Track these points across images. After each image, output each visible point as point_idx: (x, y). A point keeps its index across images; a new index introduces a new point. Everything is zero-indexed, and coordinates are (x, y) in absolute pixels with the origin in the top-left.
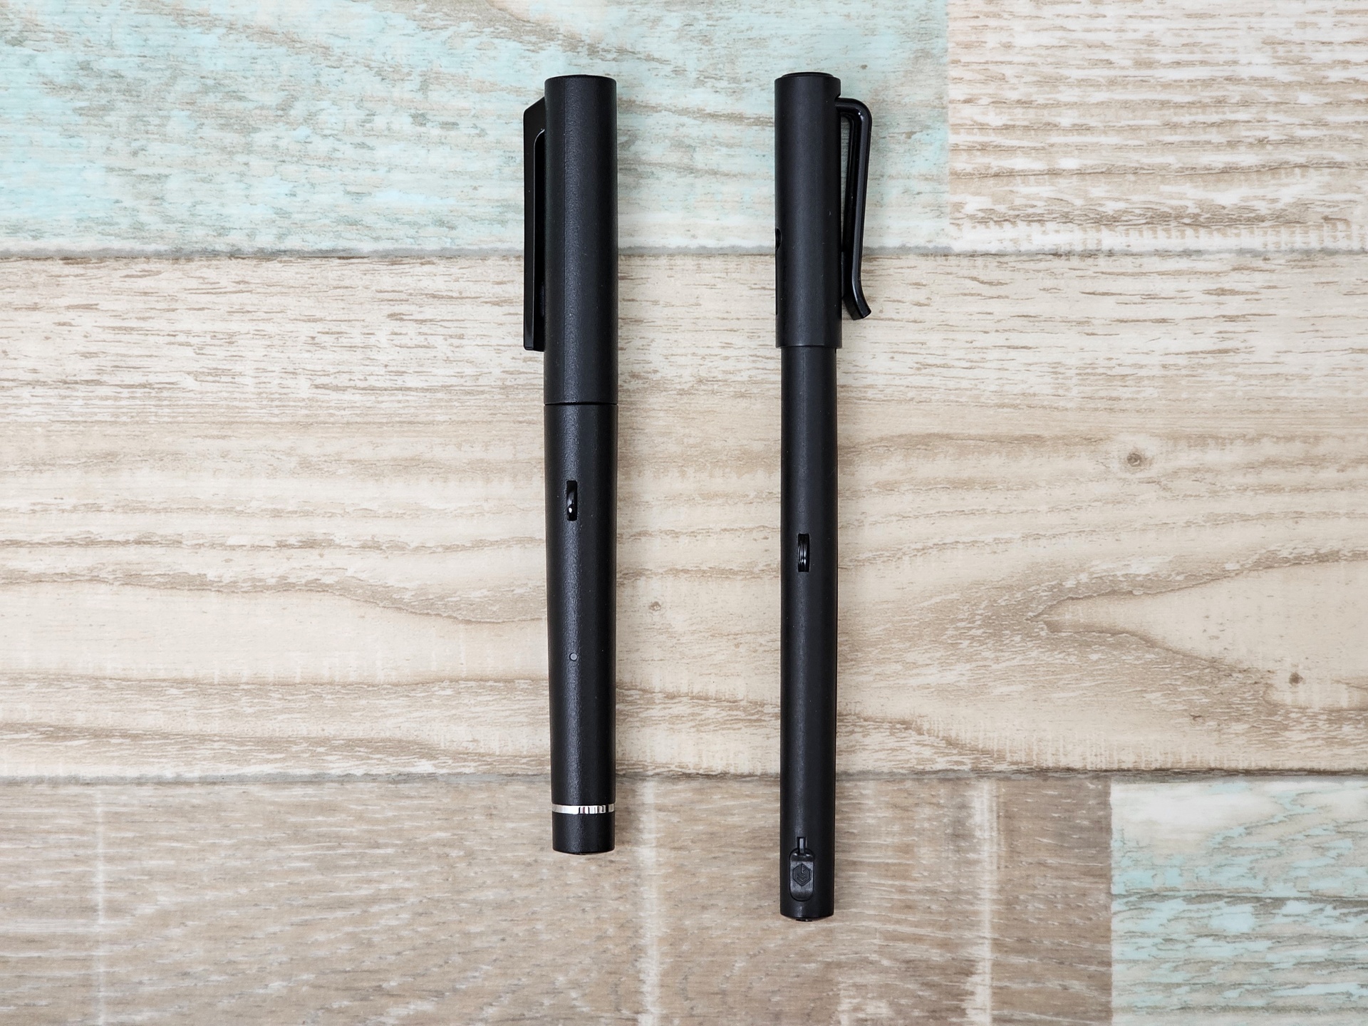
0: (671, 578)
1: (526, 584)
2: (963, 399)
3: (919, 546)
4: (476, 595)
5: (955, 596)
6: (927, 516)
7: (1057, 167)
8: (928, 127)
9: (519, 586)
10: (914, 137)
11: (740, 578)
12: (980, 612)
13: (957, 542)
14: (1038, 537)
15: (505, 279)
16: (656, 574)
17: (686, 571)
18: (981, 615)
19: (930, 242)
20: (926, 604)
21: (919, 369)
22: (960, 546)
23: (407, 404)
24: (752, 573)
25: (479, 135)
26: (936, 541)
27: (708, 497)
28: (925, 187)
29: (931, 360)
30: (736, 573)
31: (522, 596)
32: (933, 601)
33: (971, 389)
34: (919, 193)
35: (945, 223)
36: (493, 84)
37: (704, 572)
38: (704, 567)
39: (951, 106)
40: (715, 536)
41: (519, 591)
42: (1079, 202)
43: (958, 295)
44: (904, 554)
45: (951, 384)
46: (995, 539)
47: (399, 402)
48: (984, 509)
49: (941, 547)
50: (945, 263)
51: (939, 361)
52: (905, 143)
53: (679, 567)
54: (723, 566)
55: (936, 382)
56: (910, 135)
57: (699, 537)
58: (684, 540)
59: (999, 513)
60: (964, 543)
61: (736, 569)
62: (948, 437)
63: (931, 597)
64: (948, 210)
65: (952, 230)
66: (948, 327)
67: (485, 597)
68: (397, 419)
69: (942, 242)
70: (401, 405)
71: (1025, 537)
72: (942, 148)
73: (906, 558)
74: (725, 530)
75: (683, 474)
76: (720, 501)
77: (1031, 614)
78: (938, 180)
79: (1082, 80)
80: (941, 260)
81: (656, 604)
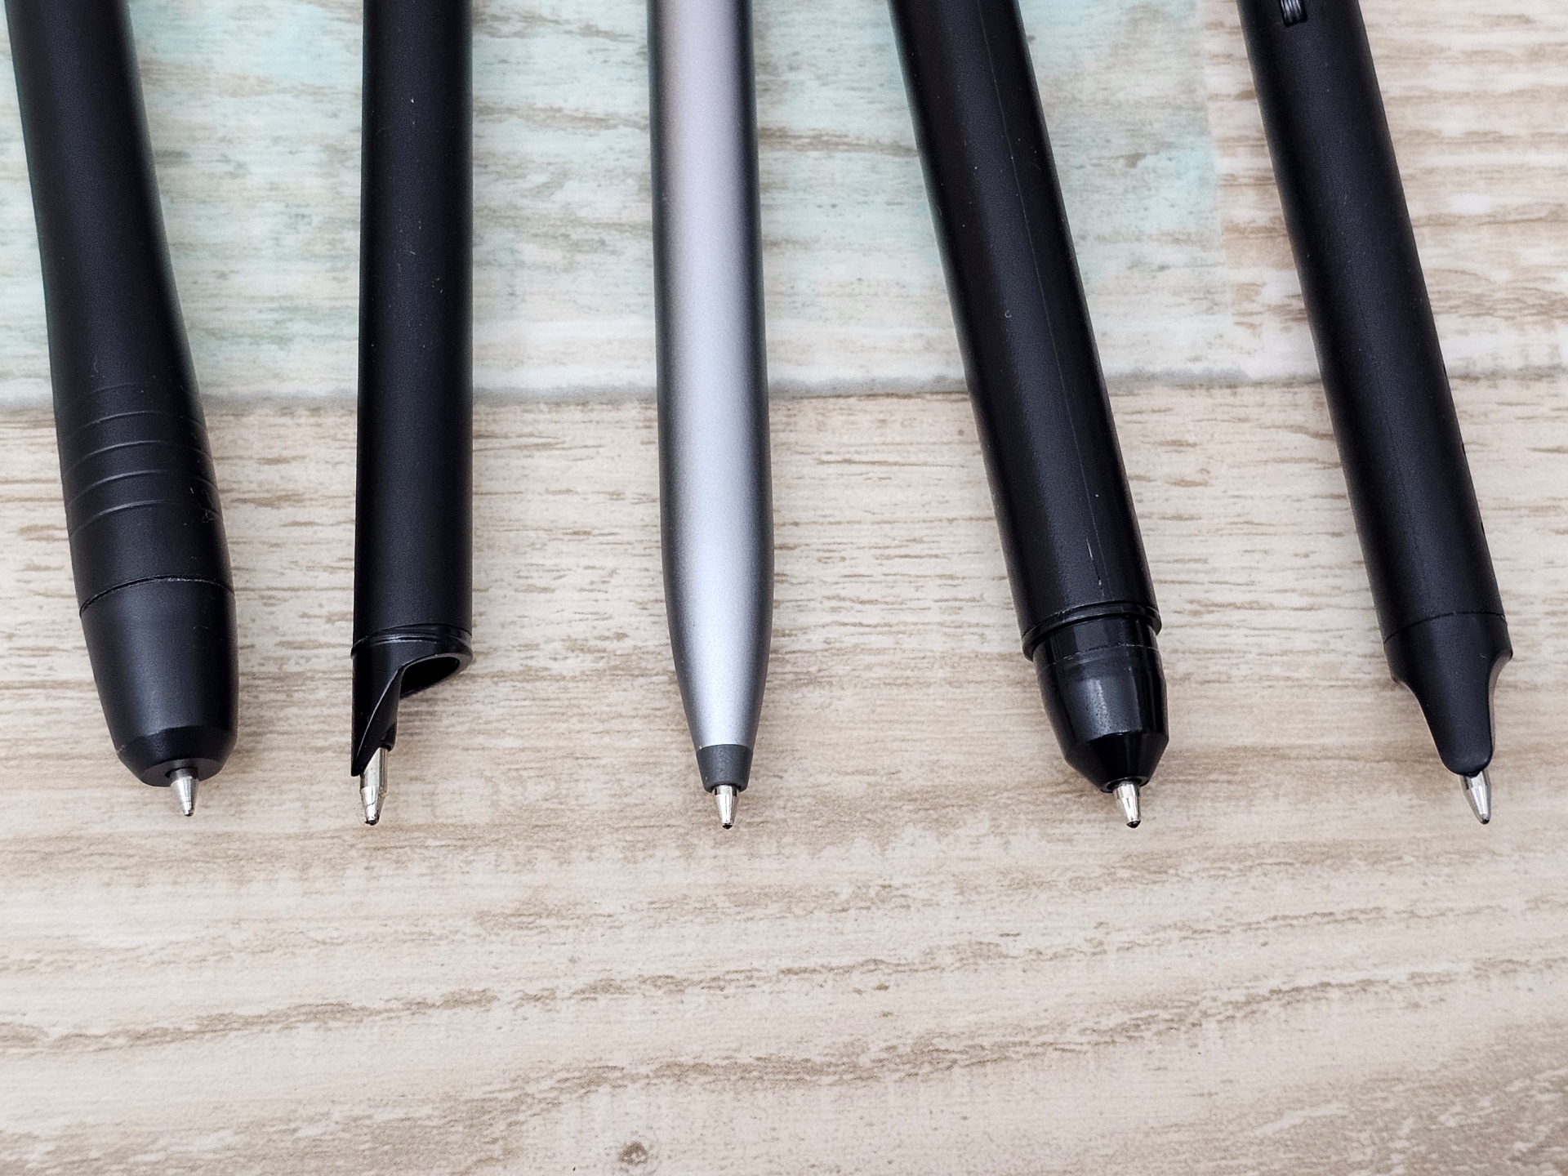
0: (668, 1085)
1: (327, 1115)
2: (1303, 673)
3: (1239, 995)
4: (204, 1145)
5: (1333, 1109)
6: (1248, 927)
7: (1445, 211)
8: (1170, 146)
9: (311, 1120)
10: (1141, 163)
11: (827, 1080)
12: (1399, 1145)
13: (1326, 985)
14: (1510, 968)
15: (285, 453)
16: (634, 1079)
17: (701, 1069)
18: (1403, 1151)
19: (1196, 359)
20: (1269, 1130)
21: (1196, 613)
22: (1334, 994)
23: (54, 717)
24: (855, 1067)
25: (233, 175)
26: (1275, 982)
27: (747, 901)
28: (1173, 255)
29: (1220, 595)
30: (818, 1070)
31: (316, 1141)
32: (1286, 1122)
33: (1317, 652)
34: (1162, 268)
35: (1225, 322)
36: (263, 81)
37: (746, 1069)
38: (744, 1058)
39: (1212, 106)
40: (767, 988)
41: (308, 1132)
42: (1501, 276)
43: (1266, 462)
44: (1205, 1014)
45: (1272, 643)
46: (1412, 976)
47: (37, 712)
48: (1378, 909)
49: (1292, 996)
50: (1230, 400)
51: (1240, 597)
52: (1125, 175)
53: (687, 1060)
54: (788, 1054)
55: (1237, 638)
56: (1133, 159)
57: (730, 990)
58: (696, 998)
59: (1413, 914)
60: (1341, 986)
61: (818, 1060)
62: (1277, 754)
63: (1279, 1114)
64: (1228, 297)
65: (1241, 336)
66: (1250, 525)
67: (228, 1148)
68: (32, 750)
69: (1221, 361)
70: (41, 720)
71: (1482, 970)
72: (1203, 182)
73: (1211, 1025)
74: (789, 971)
75: (688, 852)
76: (774, 908)
77: (1520, 1146)
78: (1202, 242)
79: (1475, 53)
80: (1221, 396)
81: (637, 1148)
